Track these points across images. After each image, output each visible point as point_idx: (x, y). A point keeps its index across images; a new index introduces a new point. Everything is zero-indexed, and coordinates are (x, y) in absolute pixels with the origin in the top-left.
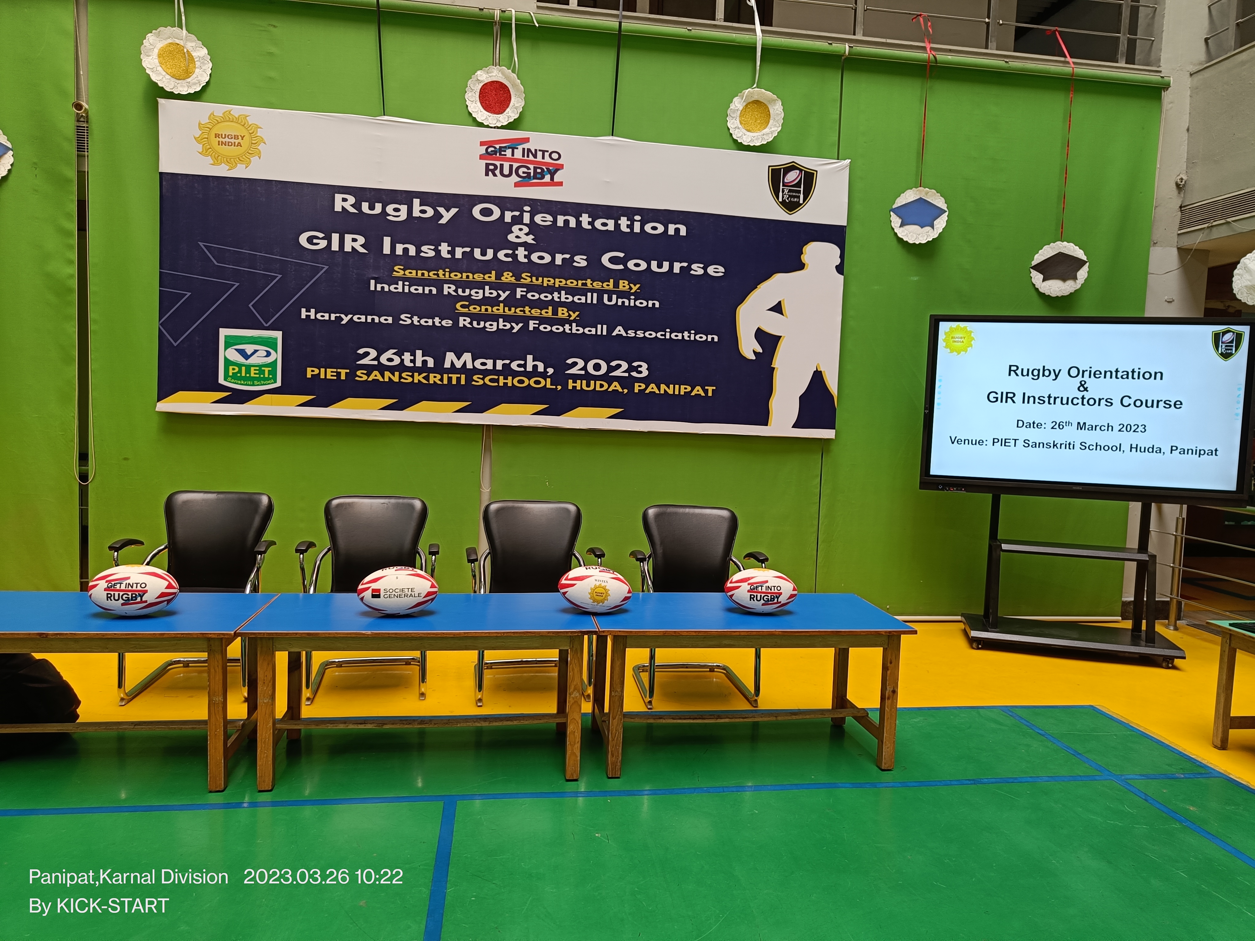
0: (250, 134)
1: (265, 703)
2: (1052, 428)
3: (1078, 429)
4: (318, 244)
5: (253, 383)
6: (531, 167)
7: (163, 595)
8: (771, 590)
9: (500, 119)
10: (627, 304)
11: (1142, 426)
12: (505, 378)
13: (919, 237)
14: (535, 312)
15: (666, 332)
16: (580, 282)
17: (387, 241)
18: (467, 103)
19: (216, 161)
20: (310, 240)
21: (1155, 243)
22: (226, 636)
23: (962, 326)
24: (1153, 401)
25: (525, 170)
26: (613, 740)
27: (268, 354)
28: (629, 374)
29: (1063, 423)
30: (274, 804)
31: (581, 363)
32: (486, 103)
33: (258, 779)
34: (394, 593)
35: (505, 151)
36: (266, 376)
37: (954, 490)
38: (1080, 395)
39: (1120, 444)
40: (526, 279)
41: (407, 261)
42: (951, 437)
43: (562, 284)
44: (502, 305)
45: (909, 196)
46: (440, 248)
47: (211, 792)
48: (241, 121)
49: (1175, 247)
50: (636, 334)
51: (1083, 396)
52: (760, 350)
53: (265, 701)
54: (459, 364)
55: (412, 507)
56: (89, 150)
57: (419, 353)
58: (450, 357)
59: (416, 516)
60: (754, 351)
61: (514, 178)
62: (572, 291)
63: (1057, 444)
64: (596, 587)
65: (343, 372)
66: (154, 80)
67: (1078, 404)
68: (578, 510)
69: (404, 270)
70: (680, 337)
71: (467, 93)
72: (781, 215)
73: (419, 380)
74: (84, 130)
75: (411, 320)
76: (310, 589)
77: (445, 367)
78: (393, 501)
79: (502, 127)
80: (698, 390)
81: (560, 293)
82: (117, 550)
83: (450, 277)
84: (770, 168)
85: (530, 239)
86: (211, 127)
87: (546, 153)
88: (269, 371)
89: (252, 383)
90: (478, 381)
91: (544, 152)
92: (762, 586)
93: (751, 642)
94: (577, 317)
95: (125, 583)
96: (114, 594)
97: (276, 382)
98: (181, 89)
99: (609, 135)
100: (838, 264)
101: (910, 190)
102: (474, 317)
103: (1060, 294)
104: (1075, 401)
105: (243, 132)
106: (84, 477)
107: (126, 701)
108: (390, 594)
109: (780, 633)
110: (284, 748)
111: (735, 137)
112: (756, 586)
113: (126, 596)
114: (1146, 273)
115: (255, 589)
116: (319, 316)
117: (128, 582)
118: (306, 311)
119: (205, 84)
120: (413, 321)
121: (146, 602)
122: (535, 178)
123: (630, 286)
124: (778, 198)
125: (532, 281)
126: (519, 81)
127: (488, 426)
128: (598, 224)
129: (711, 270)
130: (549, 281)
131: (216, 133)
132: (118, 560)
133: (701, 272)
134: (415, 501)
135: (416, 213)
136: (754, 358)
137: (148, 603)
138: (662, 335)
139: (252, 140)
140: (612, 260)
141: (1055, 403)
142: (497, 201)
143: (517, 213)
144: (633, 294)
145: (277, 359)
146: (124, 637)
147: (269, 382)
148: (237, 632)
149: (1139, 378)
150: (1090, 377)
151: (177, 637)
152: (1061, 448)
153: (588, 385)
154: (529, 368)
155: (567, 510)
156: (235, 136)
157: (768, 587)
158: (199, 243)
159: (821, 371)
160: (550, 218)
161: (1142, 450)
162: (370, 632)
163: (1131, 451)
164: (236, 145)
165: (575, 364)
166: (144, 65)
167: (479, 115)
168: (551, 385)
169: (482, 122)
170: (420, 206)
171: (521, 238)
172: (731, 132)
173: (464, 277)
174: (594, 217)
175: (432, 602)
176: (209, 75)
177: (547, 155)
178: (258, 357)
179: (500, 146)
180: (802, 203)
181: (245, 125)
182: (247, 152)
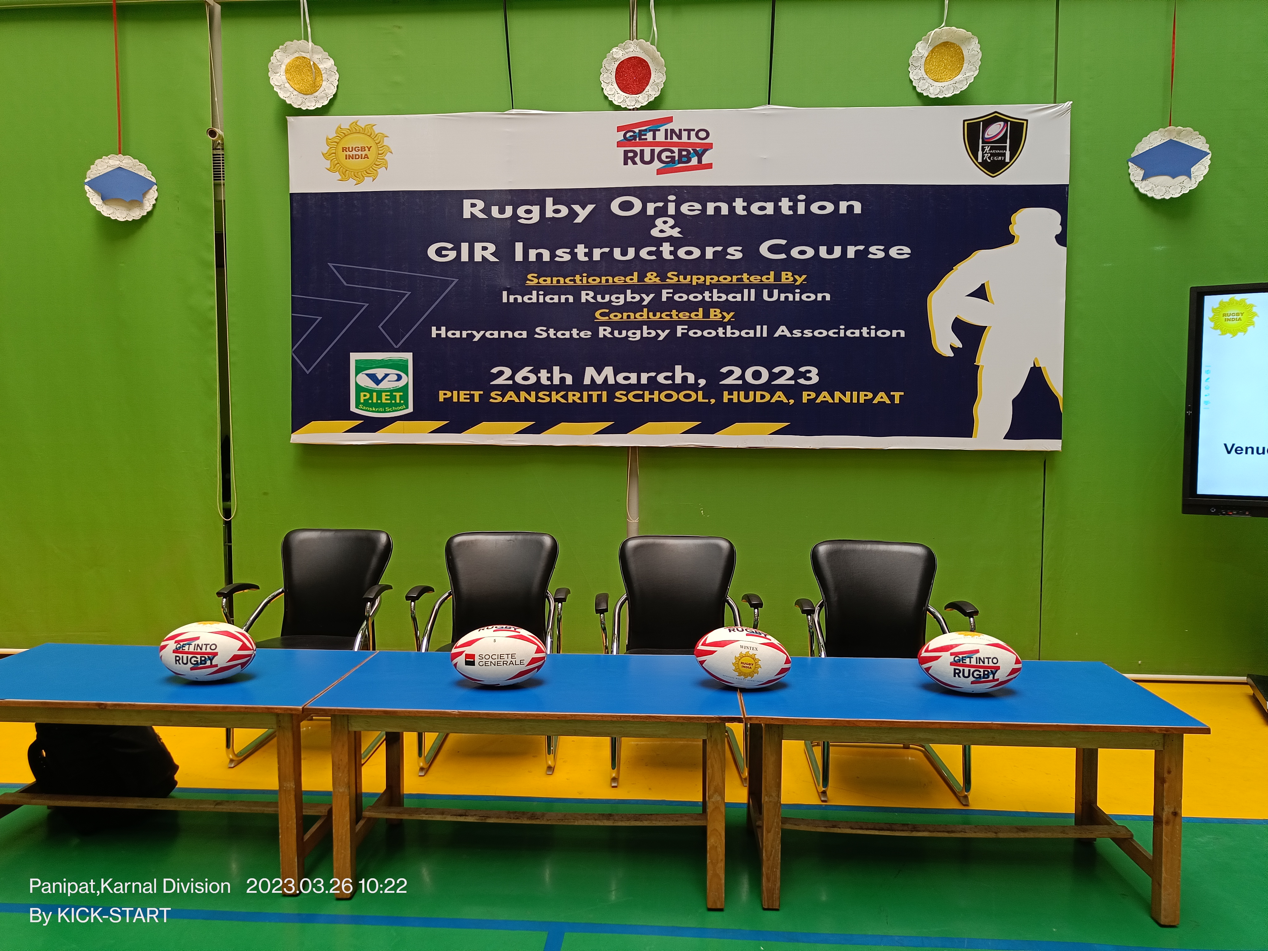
0: (377, 144)
1: (340, 793)
4: (446, 256)
5: (385, 409)
6: (676, 149)
7: (235, 658)
8: (984, 662)
9: (639, 99)
10: (791, 298)
12: (651, 393)
13: (1170, 190)
14: (684, 316)
15: (839, 329)
16: (735, 277)
17: (519, 246)
18: (602, 86)
19: (344, 176)
20: (439, 252)
22: (294, 712)
23: (1238, 300)
25: (669, 154)
26: (768, 859)
27: (399, 378)
28: (796, 382)
31: (738, 372)
32: (623, 83)
34: (490, 660)
35: (646, 135)
36: (398, 401)
37: (1232, 513)
40: (673, 278)
41: (541, 268)
42: (1226, 445)
43: (713, 282)
44: (645, 310)
45: (1154, 140)
46: (576, 250)
48: (368, 132)
50: (803, 334)
52: (958, 344)
53: (341, 790)
54: (599, 380)
55: (541, 544)
56: (225, 178)
57: (556, 369)
58: (590, 372)
59: (545, 554)
60: (950, 345)
61: (657, 164)
62: (725, 289)
64: (742, 656)
65: (477, 394)
66: (282, 98)
68: (732, 546)
69: (538, 278)
70: (857, 334)
71: (602, 75)
72: (982, 179)
73: (557, 399)
74: (220, 157)
75: (547, 333)
77: (584, 384)
78: (520, 537)
79: (642, 108)
80: (882, 397)
81: (711, 292)
82: (226, 596)
83: (588, 282)
84: (966, 123)
85: (675, 233)
86: (338, 141)
87: (691, 132)
88: (400, 395)
89: (383, 410)
90: (621, 397)
91: (689, 131)
92: (970, 658)
93: (957, 736)
94: (731, 318)
95: (194, 644)
96: (182, 657)
97: (408, 408)
98: (309, 104)
99: (765, 104)
100: (1058, 233)
101: (1156, 132)
102: (614, 326)
105: (370, 143)
106: (227, 512)
107: (237, 762)
108: (488, 660)
109: (999, 726)
111: (919, 90)
112: (963, 657)
113: (196, 659)
116: (450, 334)
117: (197, 642)
118: (437, 330)
119: (332, 96)
120: (548, 334)
121: (216, 666)
122: (680, 162)
123: (794, 278)
124: (977, 159)
125: (679, 281)
126: (659, 54)
127: (634, 448)
128: (755, 208)
129: (894, 252)
130: (698, 279)
131: (344, 146)
133: (881, 255)
134: (544, 537)
135: (549, 214)
136: (952, 355)
137: (219, 667)
138: (834, 333)
139: (378, 150)
140: (773, 249)
142: (638, 192)
143: (661, 204)
144: (798, 287)
145: (408, 383)
146: (184, 709)
147: (400, 408)
148: (305, 707)
151: (241, 712)
153: (747, 397)
154: (678, 380)
155: (718, 547)
156: (361, 147)
157: (980, 659)
158: (329, 264)
159: (1040, 367)
160: (698, 206)
162: (457, 711)
164: (363, 157)
165: (731, 373)
166: (272, 83)
167: (616, 98)
168: (703, 399)
169: (619, 104)
170: (553, 206)
171: (665, 232)
172: (914, 84)
173: (603, 281)
174: (750, 201)
175: (538, 671)
176: (336, 87)
177: (693, 134)
178: (389, 381)
179: (639, 130)
180: (1008, 161)
181: (371, 134)
182: (374, 164)
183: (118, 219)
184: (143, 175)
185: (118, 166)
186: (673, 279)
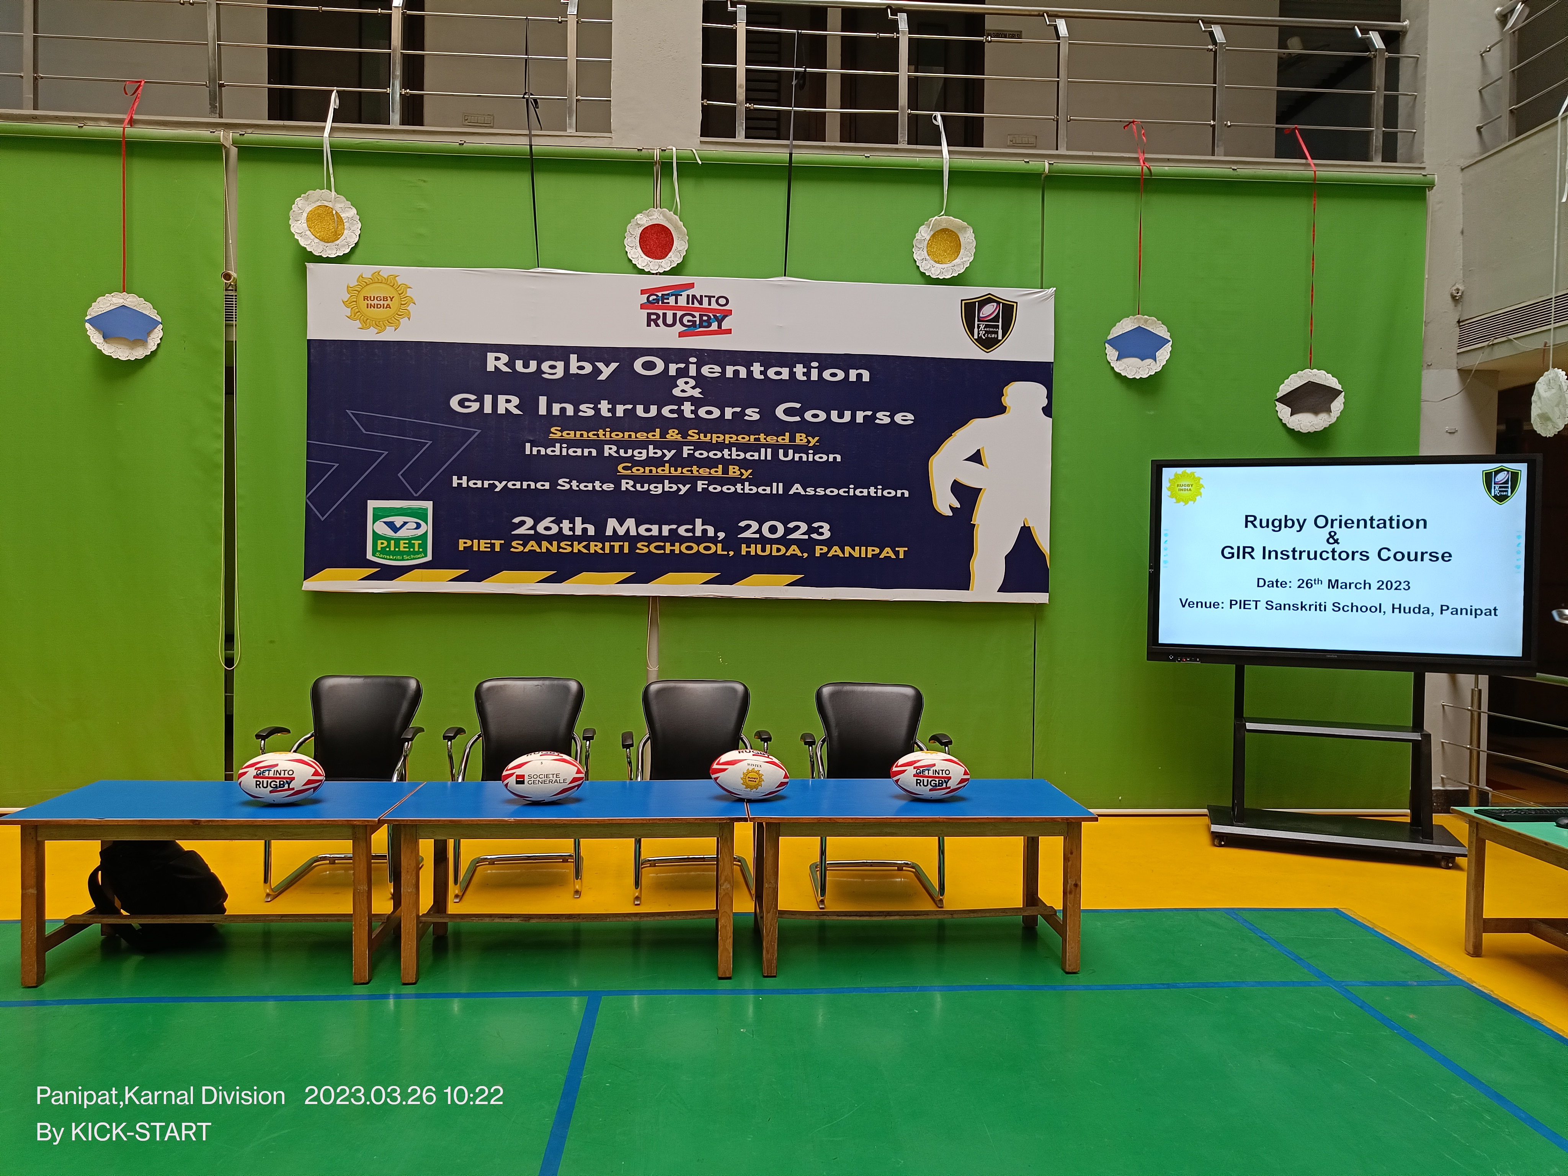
0: (400, 294)
1: (409, 892)
2: (1299, 587)
3: (1329, 587)
4: (470, 407)
5: (403, 557)
6: (697, 314)
7: (309, 782)
8: (939, 774)
9: (662, 264)
10: (805, 459)
11: (1404, 582)
12: (673, 545)
13: (1139, 371)
14: (704, 472)
15: (849, 488)
16: (752, 437)
17: (543, 400)
18: (626, 249)
19: (365, 325)
20: (461, 403)
21: (1429, 365)
22: (370, 824)
23: (1189, 473)
24: (1416, 553)
25: (690, 318)
26: (768, 935)
27: (418, 526)
28: (809, 537)
29: (1311, 580)
30: (418, 996)
31: (755, 526)
32: (647, 248)
33: (402, 971)
34: (538, 779)
35: (668, 299)
36: (416, 549)
37: (1186, 660)
38: (1329, 548)
39: (1380, 605)
40: (693, 435)
41: (564, 421)
42: (1181, 599)
43: (732, 440)
44: (667, 465)
45: (1126, 326)
46: (599, 406)
47: (355, 984)
48: (390, 282)
49: (1455, 369)
50: (816, 492)
51: (1334, 549)
52: (957, 505)
53: (409, 891)
54: (621, 531)
55: (567, 689)
56: (237, 319)
57: (578, 520)
58: (612, 523)
59: (571, 698)
60: (950, 505)
61: (679, 328)
62: (744, 448)
63: (1306, 605)
64: (749, 772)
65: (498, 543)
66: (303, 245)
67: (1328, 558)
68: (746, 689)
69: (561, 431)
70: (865, 493)
71: (626, 239)
72: (976, 353)
73: (578, 549)
74: (233, 299)
75: (570, 484)
76: (458, 778)
77: (607, 534)
78: (547, 682)
79: (665, 273)
80: (888, 552)
81: (730, 450)
82: (264, 738)
83: (611, 437)
84: (963, 302)
85: (696, 393)
86: (359, 290)
87: (712, 298)
88: (419, 544)
89: (401, 558)
90: (642, 548)
91: (710, 297)
92: (929, 770)
94: (749, 475)
95: (273, 770)
96: (263, 781)
97: (427, 556)
98: (330, 252)
99: (782, 276)
100: (1045, 405)
101: (1127, 319)
102: (637, 479)
103: (1312, 430)
104: (1325, 555)
105: (392, 292)
106: (229, 661)
107: (272, 897)
108: (535, 779)
110: (430, 944)
111: (922, 270)
112: (923, 770)
113: (275, 783)
114: (1417, 400)
115: (402, 778)
116: (471, 484)
117: (276, 769)
118: (458, 479)
119: (354, 245)
120: (571, 486)
121: (293, 789)
122: (701, 326)
123: (808, 440)
124: (973, 335)
125: (699, 439)
126: (682, 223)
127: (655, 598)
128: (771, 373)
129: (898, 418)
130: (718, 437)
131: (365, 295)
132: (264, 749)
133: (887, 420)
134: (570, 682)
135: (573, 370)
136: (951, 514)
137: (295, 790)
138: (845, 492)
139: (401, 300)
140: (788, 412)
141: (1300, 558)
142: (660, 353)
143: (682, 366)
144: (811, 448)
145: (427, 531)
146: (272, 824)
147: (419, 556)
148: (381, 819)
149: (1398, 527)
150: (1340, 527)
151: (323, 824)
152: (1310, 610)
153: (763, 550)
154: (698, 533)
155: (734, 690)
156: (383, 297)
157: (936, 771)
158: (347, 411)
159: (1029, 527)
160: (718, 369)
161: (1407, 611)
162: (513, 819)
163: (1393, 612)
164: (385, 307)
165: (748, 527)
166: (292, 230)
167: (640, 261)
168: (722, 551)
169: (643, 268)
170: (577, 362)
171: (687, 392)
172: (917, 264)
173: (626, 436)
174: (766, 366)
175: (578, 789)
176: (358, 236)
177: (713, 300)
178: (407, 529)
179: (662, 294)
180: (1001, 339)
181: (394, 285)
182: (397, 314)
183: (119, 358)
184: (147, 314)
185: (122, 305)
186: (694, 437)
